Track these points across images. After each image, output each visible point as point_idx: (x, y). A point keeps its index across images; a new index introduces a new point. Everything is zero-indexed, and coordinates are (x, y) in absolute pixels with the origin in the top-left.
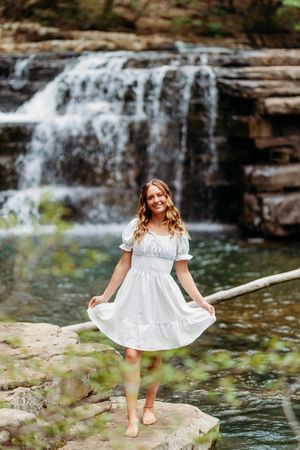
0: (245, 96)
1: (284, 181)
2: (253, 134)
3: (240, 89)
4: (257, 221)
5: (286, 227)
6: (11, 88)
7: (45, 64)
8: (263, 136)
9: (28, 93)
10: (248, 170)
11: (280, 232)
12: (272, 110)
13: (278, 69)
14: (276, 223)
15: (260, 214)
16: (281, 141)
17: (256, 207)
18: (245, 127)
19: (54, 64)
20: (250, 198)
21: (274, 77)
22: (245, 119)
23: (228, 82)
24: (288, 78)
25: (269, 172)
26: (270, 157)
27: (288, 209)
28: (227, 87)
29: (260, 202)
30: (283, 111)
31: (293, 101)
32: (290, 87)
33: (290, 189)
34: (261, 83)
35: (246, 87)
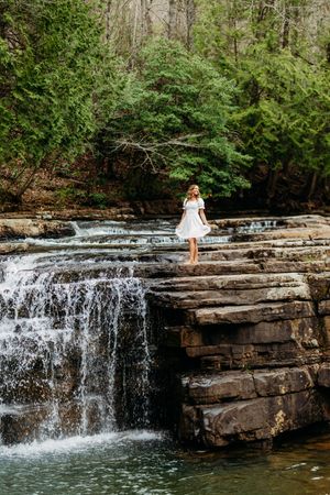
0: (175, 307)
1: (220, 392)
2: (185, 343)
3: (170, 301)
5: (226, 437)
8: (194, 345)
10: (185, 381)
11: (220, 442)
12: (203, 321)
14: (216, 434)
15: (200, 424)
16: (211, 349)
17: (194, 418)
20: (189, 410)
22: (176, 329)
23: (158, 293)
24: (215, 288)
25: (207, 382)
26: (201, 367)
29: (200, 414)
30: (213, 321)
31: (222, 312)
32: (218, 297)
33: (226, 400)
34: (190, 293)
35: (176, 298)
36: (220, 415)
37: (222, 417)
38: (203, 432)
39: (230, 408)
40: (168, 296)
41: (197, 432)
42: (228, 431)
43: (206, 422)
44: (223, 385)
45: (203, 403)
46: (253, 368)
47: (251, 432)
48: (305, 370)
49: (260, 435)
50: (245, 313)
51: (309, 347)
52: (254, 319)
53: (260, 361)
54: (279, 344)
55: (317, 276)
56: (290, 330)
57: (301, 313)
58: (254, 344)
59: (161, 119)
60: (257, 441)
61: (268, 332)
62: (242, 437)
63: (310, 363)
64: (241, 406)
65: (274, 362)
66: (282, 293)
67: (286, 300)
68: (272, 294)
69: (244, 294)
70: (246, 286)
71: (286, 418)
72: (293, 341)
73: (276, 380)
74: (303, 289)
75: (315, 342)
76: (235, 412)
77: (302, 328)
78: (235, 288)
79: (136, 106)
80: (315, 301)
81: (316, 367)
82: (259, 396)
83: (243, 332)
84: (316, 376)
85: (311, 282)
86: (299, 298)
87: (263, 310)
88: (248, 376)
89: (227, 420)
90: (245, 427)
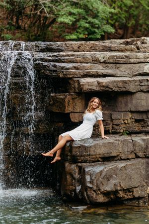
0: (61, 76)
2: (68, 109)
5: (106, 194)
11: (101, 199)
12: (86, 88)
15: (82, 181)
17: (77, 176)
22: (61, 96)
24: (97, 61)
25: (89, 142)
29: (82, 171)
31: (104, 80)
32: (100, 69)
33: (107, 159)
34: (74, 65)
35: (63, 68)
36: (101, 172)
37: (103, 174)
38: (85, 188)
39: (110, 166)
40: (55, 66)
41: (78, 188)
42: (109, 187)
43: (88, 178)
44: (104, 145)
45: (85, 162)
47: (129, 190)
49: (137, 193)
50: (125, 82)
52: (132, 88)
53: (137, 127)
58: (132, 112)
60: (134, 198)
61: (144, 101)
62: (121, 194)
64: (121, 165)
68: (148, 68)
70: (125, 61)
76: (115, 170)
78: (116, 63)
82: (137, 157)
83: (122, 100)
87: (141, 82)
89: (108, 178)
90: (124, 185)
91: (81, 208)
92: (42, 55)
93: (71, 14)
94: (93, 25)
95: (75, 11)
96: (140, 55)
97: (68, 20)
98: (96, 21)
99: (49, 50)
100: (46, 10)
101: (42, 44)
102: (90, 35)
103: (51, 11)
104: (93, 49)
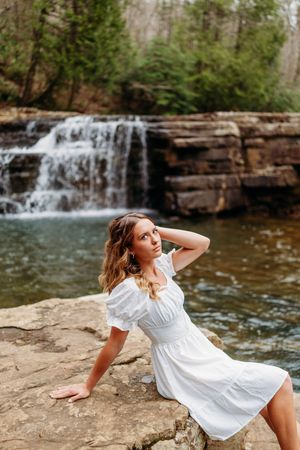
1: (188, 184)
2: (167, 159)
3: (160, 134)
4: (173, 207)
5: (191, 210)
6: (26, 136)
7: (45, 123)
8: (173, 160)
9: (35, 139)
10: (167, 179)
11: (187, 213)
12: (179, 145)
13: (179, 123)
14: (185, 208)
15: (176, 203)
16: (183, 163)
17: (172, 199)
18: (163, 155)
19: (51, 123)
20: (169, 195)
21: (177, 127)
22: (162, 151)
23: (152, 130)
24: (184, 128)
25: (180, 179)
26: (178, 172)
27: (192, 200)
28: (152, 133)
29: (176, 197)
30: (185, 145)
31: (190, 140)
32: (187, 133)
33: (191, 189)
34: (171, 130)
35: (164, 133)
36: (187, 197)
37: (189, 199)
38: (178, 207)
39: (193, 194)
42: (192, 206)
43: (179, 201)
44: (190, 181)
45: (178, 190)
46: (207, 173)
47: (205, 208)
48: (236, 176)
49: (210, 210)
50: (203, 142)
51: (238, 164)
52: (208, 145)
53: (210, 170)
54: (221, 161)
55: (243, 126)
56: (228, 153)
57: (234, 144)
58: (208, 161)
59: (154, 75)
61: (215, 154)
62: (200, 211)
63: (238, 173)
64: (200, 193)
65: (218, 170)
66: (225, 132)
67: (227, 136)
68: (218, 132)
69: (203, 133)
70: (204, 128)
71: (226, 201)
72: (229, 160)
73: (220, 180)
74: (236, 131)
75: (242, 162)
76: (197, 196)
77: (235, 154)
78: (197, 129)
79: (141, 68)
80: (243, 139)
81: (243, 175)
82: (210, 188)
83: (201, 154)
84: (242, 180)
85: (241, 129)
86: (234, 136)
87: (214, 142)
88: (205, 177)
90: (202, 205)
91: (176, 218)
92: (151, 125)
93: (166, 98)
94: (182, 106)
95: (169, 95)
96: (213, 124)
97: (163, 102)
98: (184, 103)
99: (154, 121)
100: (149, 95)
101: (151, 117)
102: (180, 112)
103: (153, 97)
104: (183, 120)
